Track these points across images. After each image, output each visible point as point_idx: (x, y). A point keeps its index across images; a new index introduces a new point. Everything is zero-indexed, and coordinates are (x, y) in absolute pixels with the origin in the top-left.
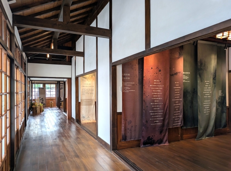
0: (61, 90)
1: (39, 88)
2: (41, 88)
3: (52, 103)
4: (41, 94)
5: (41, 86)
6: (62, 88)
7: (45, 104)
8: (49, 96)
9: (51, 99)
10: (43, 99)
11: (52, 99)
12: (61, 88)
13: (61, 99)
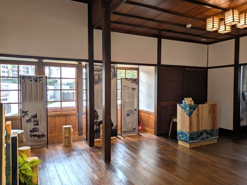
0: (96, 87)
1: (24, 77)
2: (29, 77)
3: (69, 132)
4: (30, 99)
5: (30, 71)
6: (99, 78)
7: (43, 136)
8: (57, 105)
9: (64, 115)
10: (35, 116)
11: (66, 115)
12: (96, 78)
13: (97, 117)
